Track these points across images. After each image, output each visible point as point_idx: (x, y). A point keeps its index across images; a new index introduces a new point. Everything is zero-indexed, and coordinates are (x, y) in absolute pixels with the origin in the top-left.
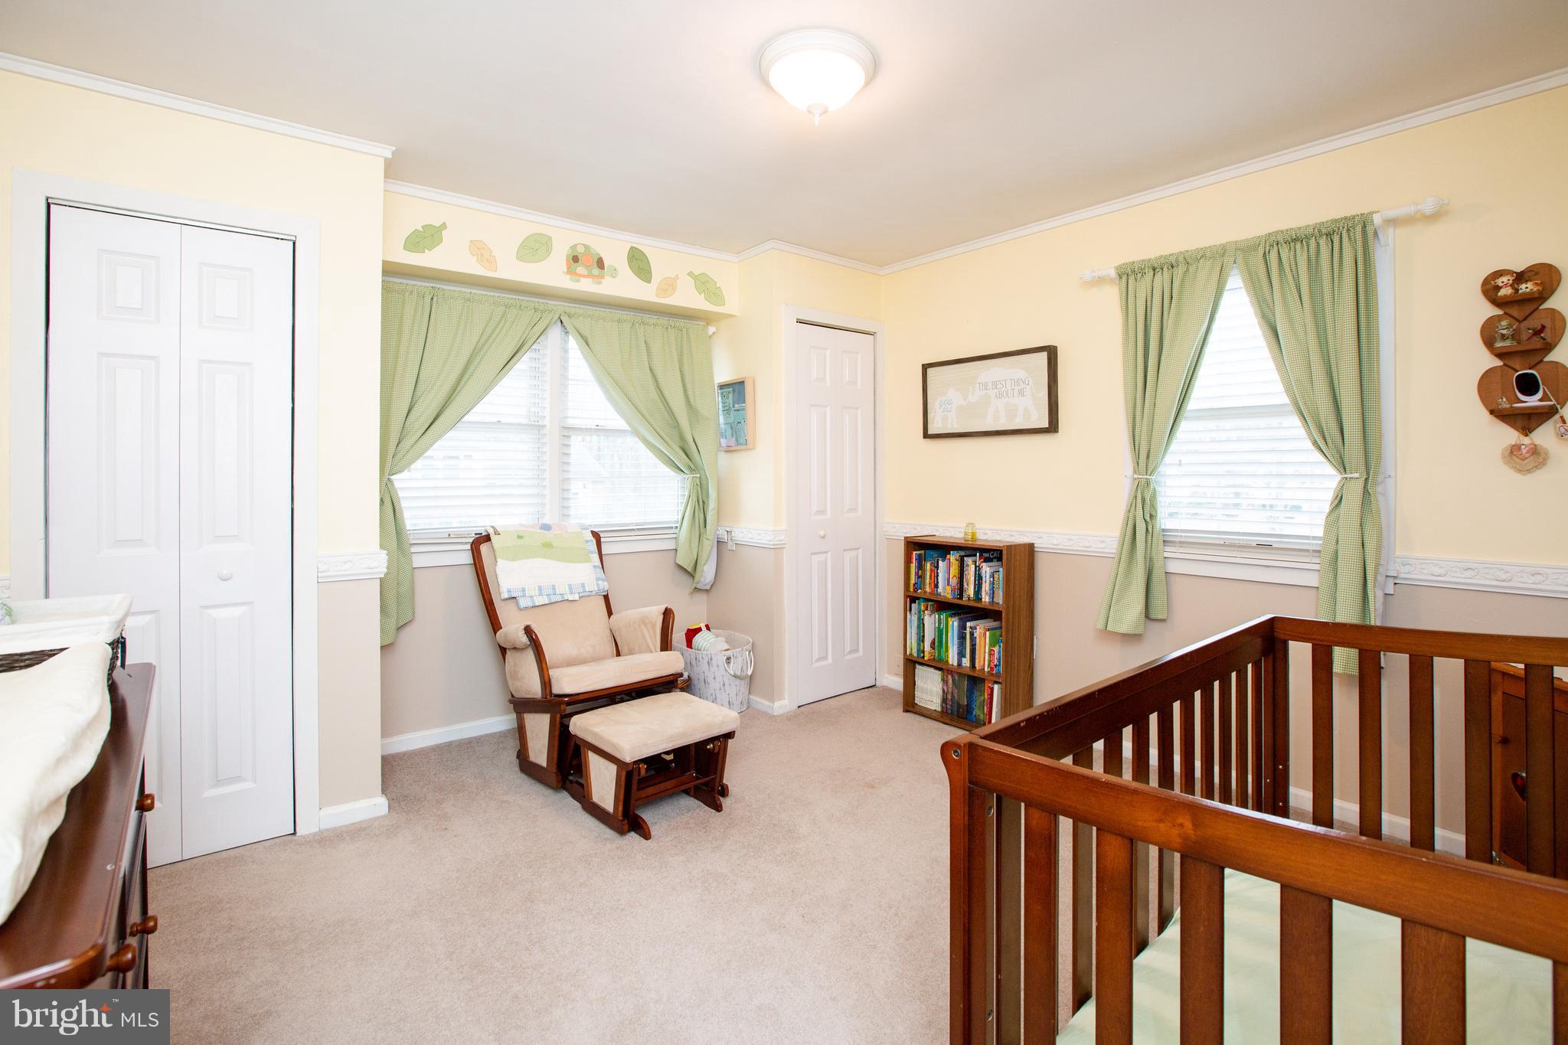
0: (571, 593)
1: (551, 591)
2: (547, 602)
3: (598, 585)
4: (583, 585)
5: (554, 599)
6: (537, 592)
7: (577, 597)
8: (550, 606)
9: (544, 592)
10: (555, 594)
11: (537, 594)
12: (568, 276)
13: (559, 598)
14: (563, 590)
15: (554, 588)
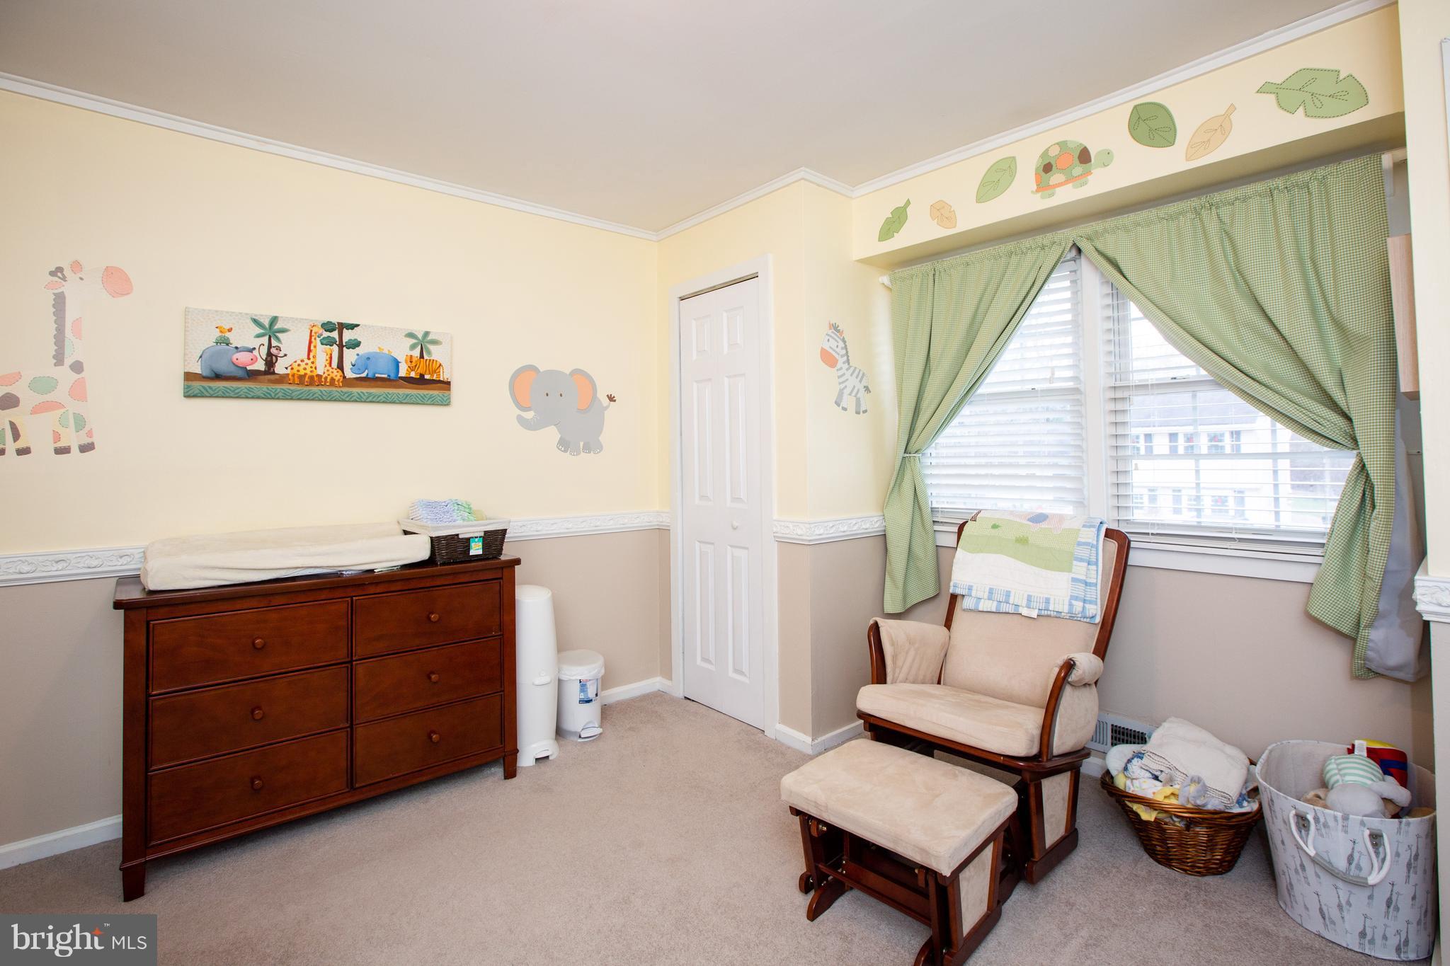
0: (1028, 607)
1: (1003, 598)
2: (994, 610)
3: (1071, 605)
4: (1047, 601)
5: (1004, 608)
6: (987, 594)
7: (1034, 614)
8: (997, 615)
9: (995, 596)
10: (1007, 603)
11: (986, 597)
12: (1039, 195)
13: (1011, 609)
14: (1018, 598)
15: (1008, 594)
